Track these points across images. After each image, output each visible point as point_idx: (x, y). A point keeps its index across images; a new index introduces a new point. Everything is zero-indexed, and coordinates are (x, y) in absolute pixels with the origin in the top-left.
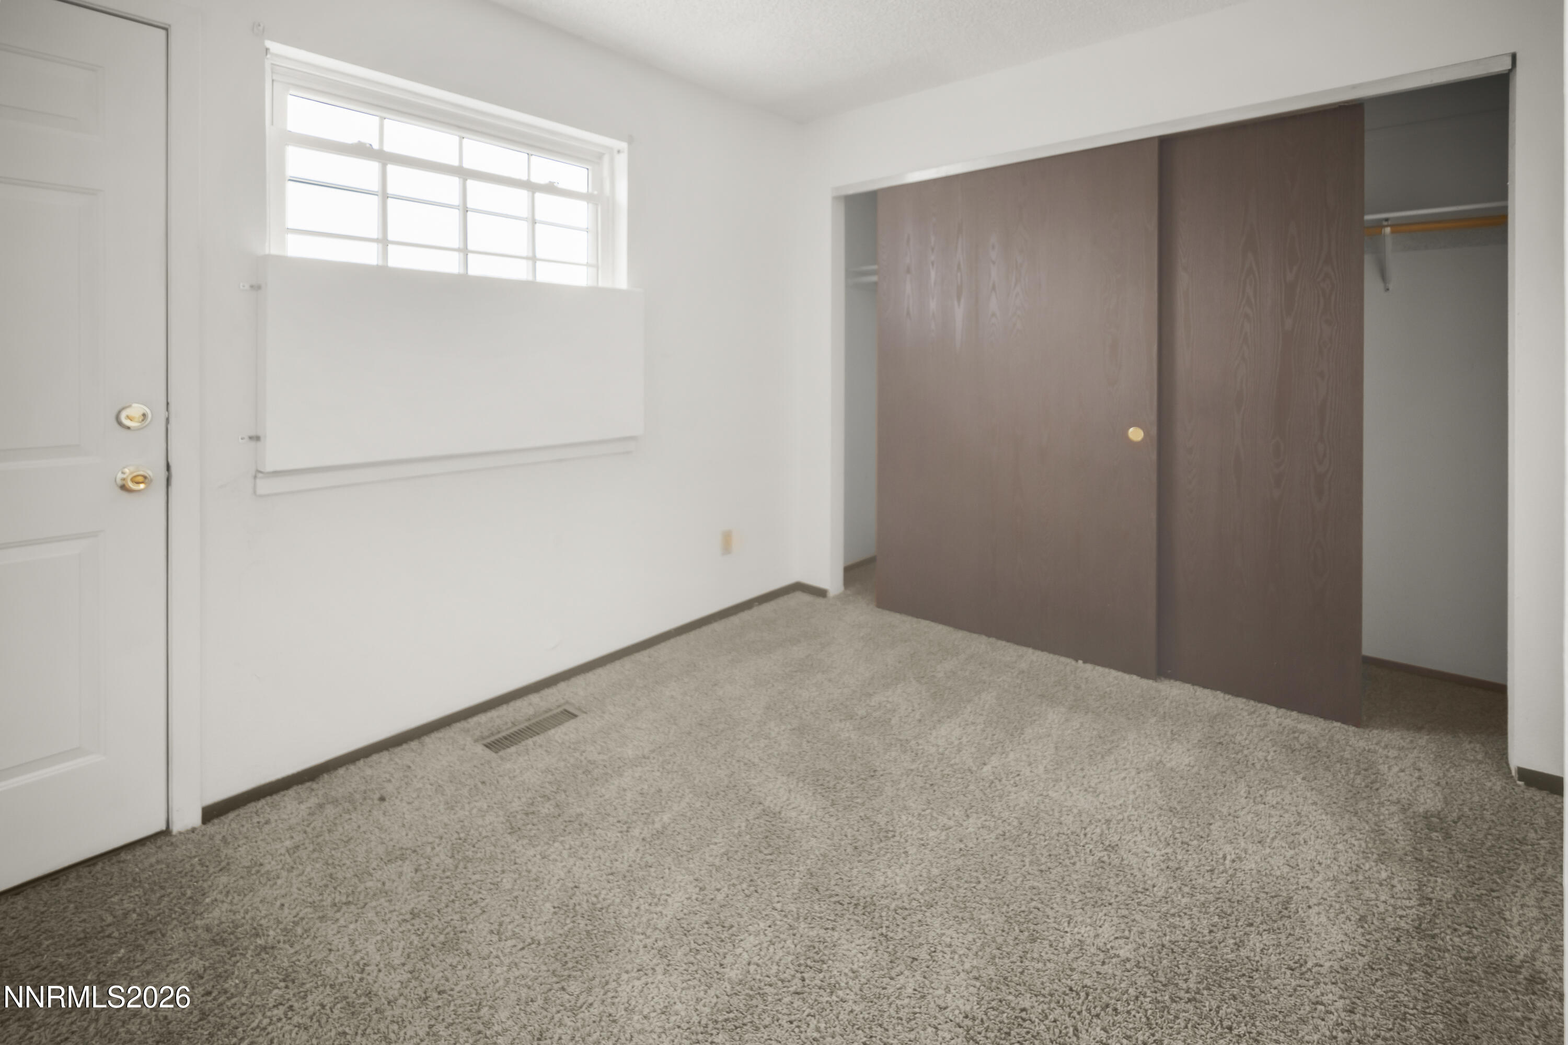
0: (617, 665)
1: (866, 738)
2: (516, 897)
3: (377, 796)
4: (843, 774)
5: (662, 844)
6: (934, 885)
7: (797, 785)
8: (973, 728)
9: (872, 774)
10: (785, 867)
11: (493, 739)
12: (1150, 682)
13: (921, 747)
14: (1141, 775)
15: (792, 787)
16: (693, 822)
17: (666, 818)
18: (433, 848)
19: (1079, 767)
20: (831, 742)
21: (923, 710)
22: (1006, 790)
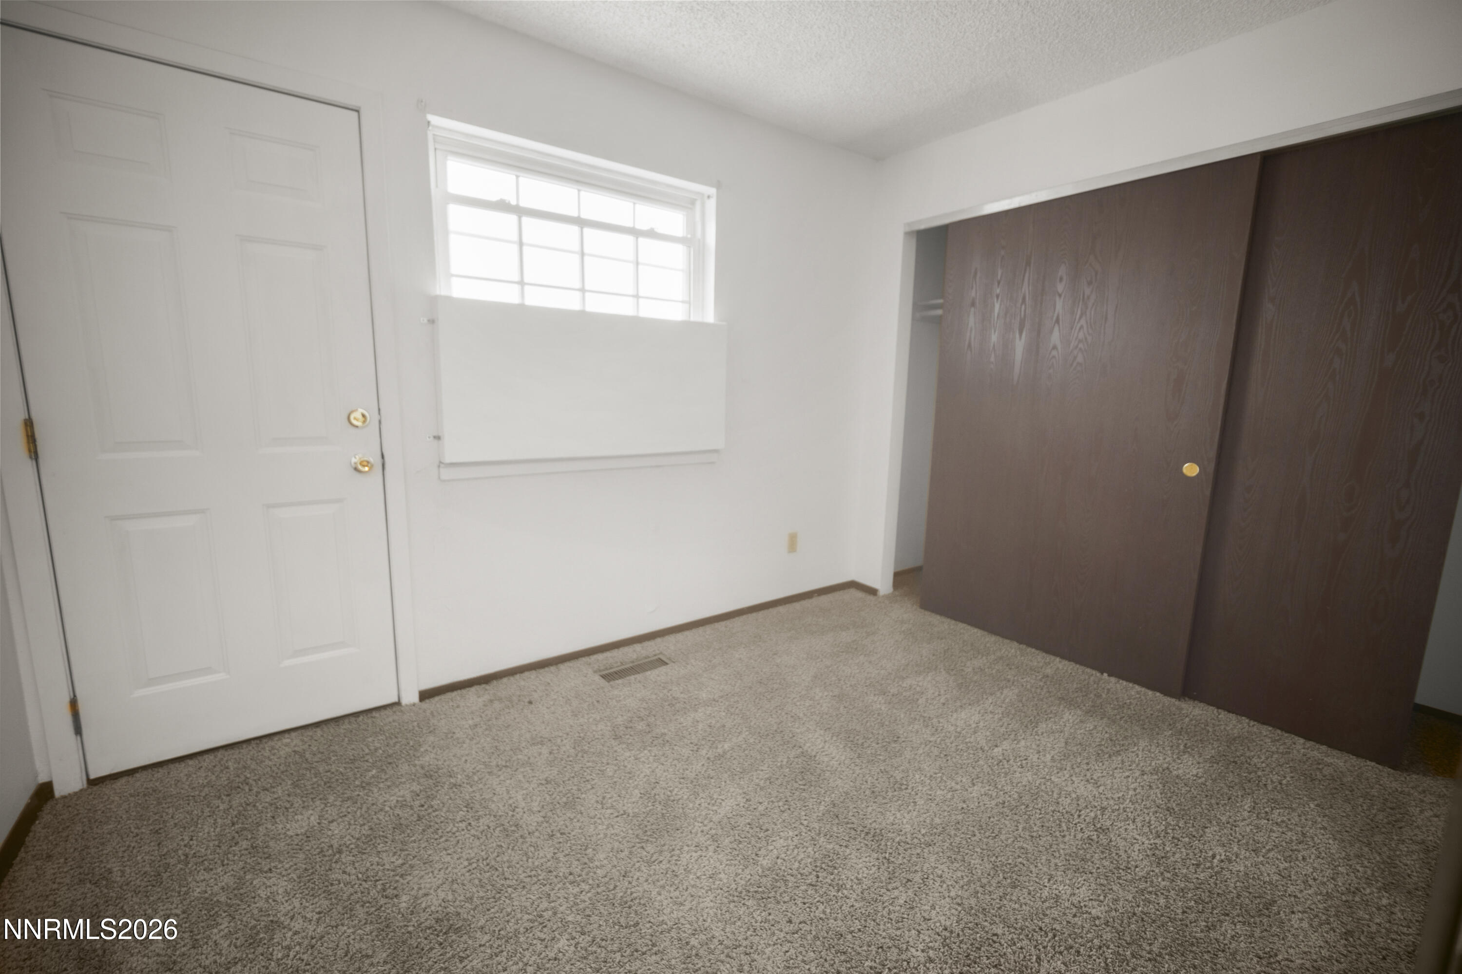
0: (701, 630)
1: (895, 711)
2: (615, 782)
3: (527, 700)
4: (871, 736)
5: (721, 764)
6: (935, 830)
7: (832, 739)
8: (991, 716)
9: (895, 739)
10: (814, 796)
11: (607, 672)
12: (1173, 700)
13: (941, 725)
14: (1145, 777)
15: (827, 739)
16: (746, 752)
17: (726, 746)
18: (562, 741)
19: (1085, 761)
20: (864, 710)
21: (948, 696)
22: (1012, 769)
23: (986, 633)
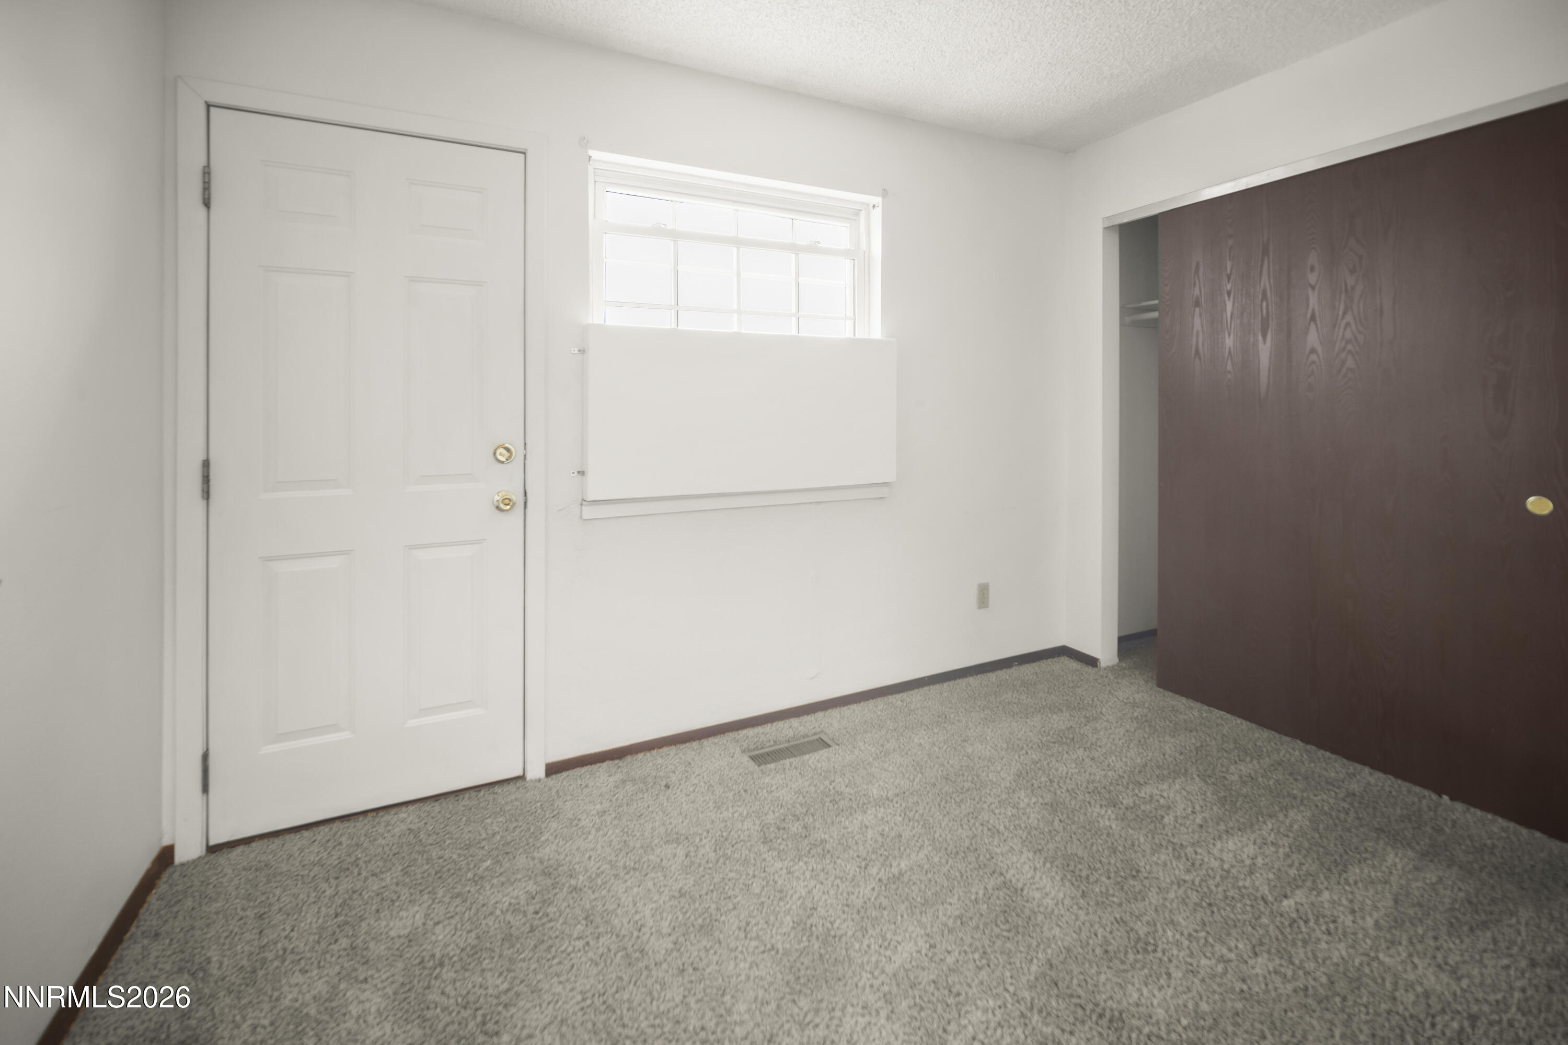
0: (872, 704)
1: (1131, 831)
3: (664, 783)
4: (1098, 865)
5: (897, 889)
7: (1044, 865)
9: (1134, 873)
10: (1022, 949)
11: (758, 752)
15: (1038, 866)
16: (929, 875)
17: (904, 865)
18: (701, 840)
19: (1433, 934)
20: (1088, 827)
21: (1206, 815)
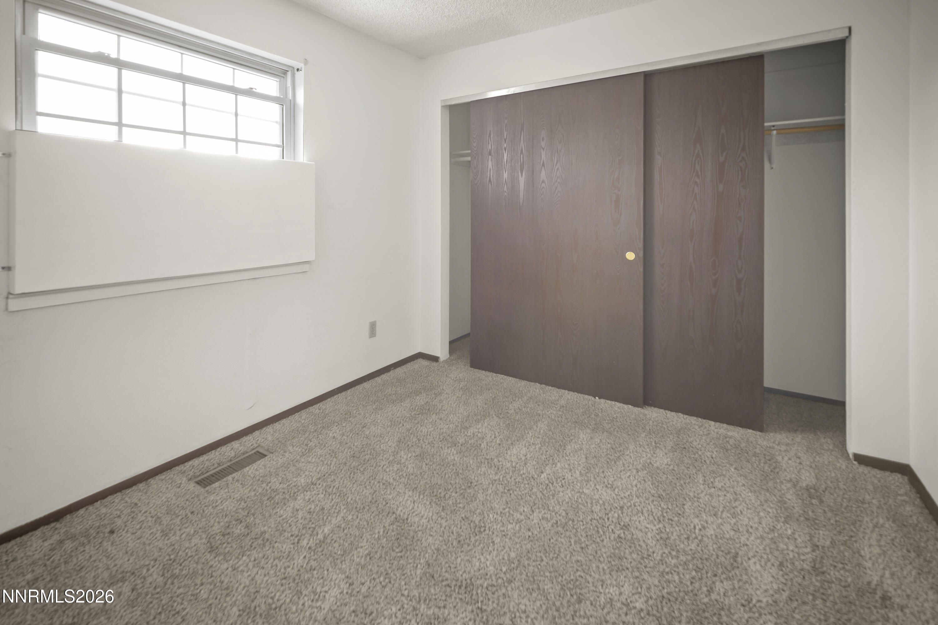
3: (108, 529)
4: (450, 486)
5: (323, 551)
6: (513, 565)
7: (419, 497)
8: (534, 447)
9: (469, 485)
10: (410, 561)
11: (203, 477)
12: (640, 409)
13: (501, 463)
14: (640, 473)
15: (415, 499)
16: (345, 531)
17: (327, 530)
18: (148, 570)
19: (601, 471)
20: (442, 464)
21: (501, 437)
22: (556, 490)
23: (517, 380)
